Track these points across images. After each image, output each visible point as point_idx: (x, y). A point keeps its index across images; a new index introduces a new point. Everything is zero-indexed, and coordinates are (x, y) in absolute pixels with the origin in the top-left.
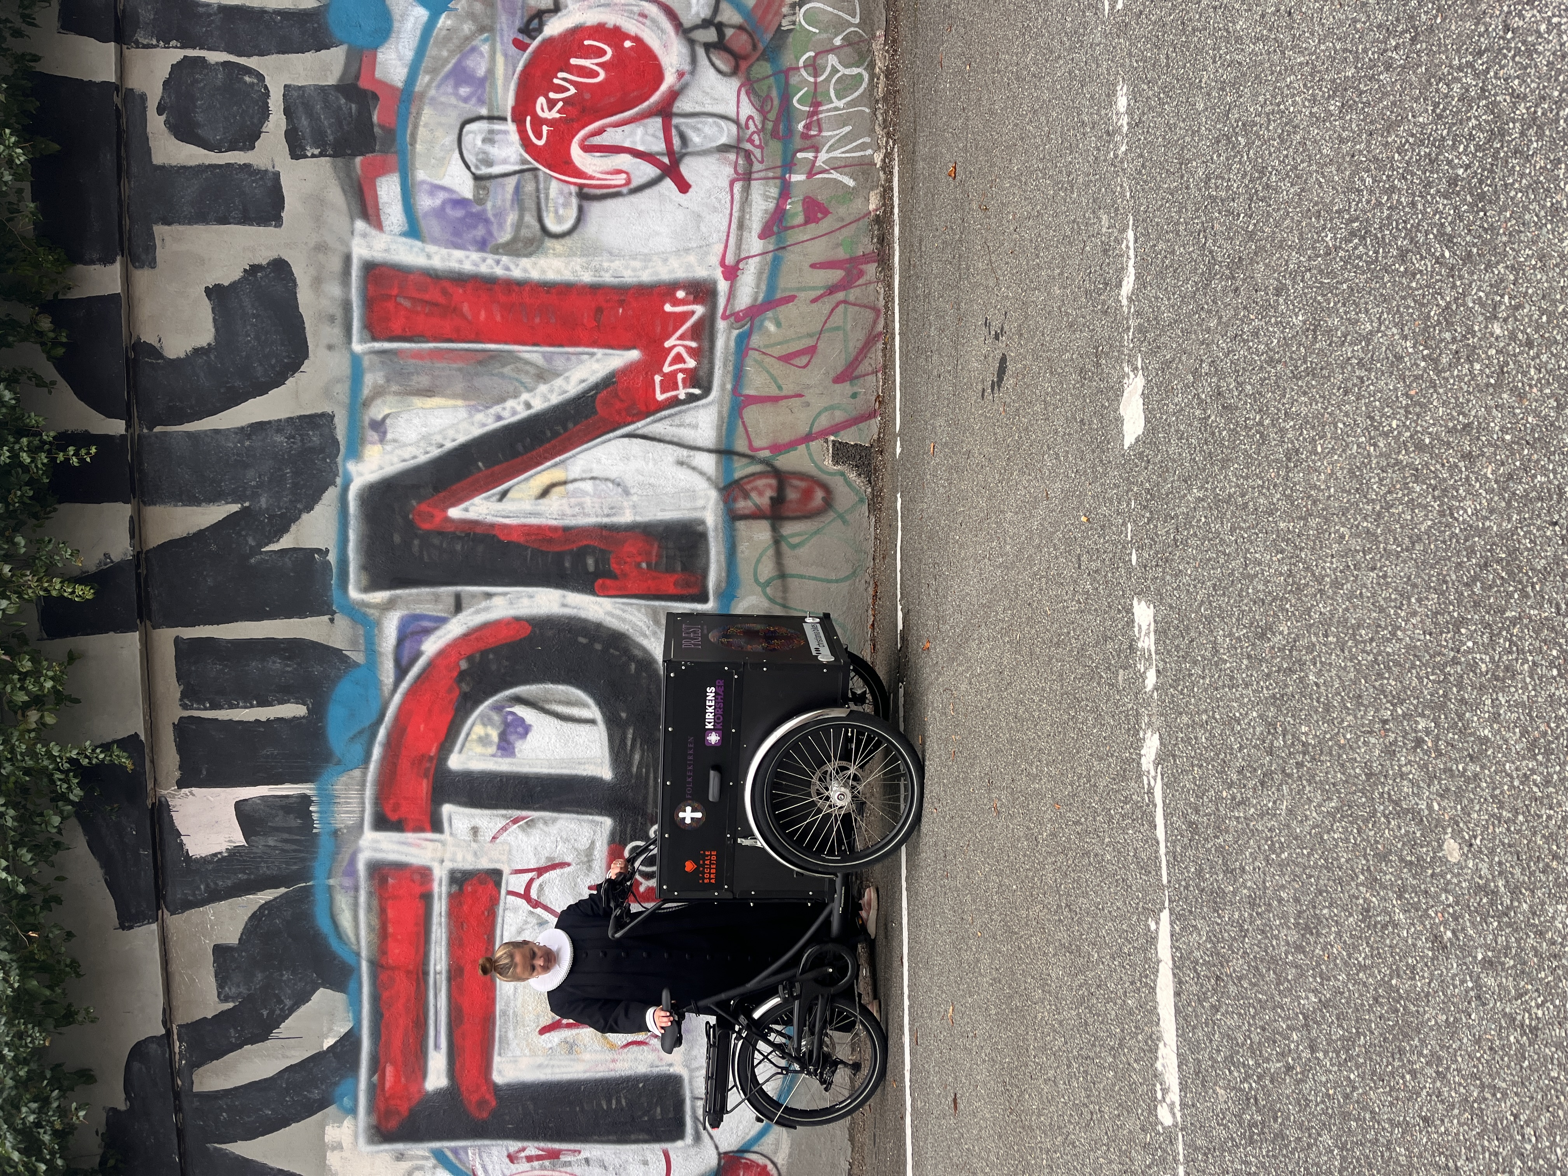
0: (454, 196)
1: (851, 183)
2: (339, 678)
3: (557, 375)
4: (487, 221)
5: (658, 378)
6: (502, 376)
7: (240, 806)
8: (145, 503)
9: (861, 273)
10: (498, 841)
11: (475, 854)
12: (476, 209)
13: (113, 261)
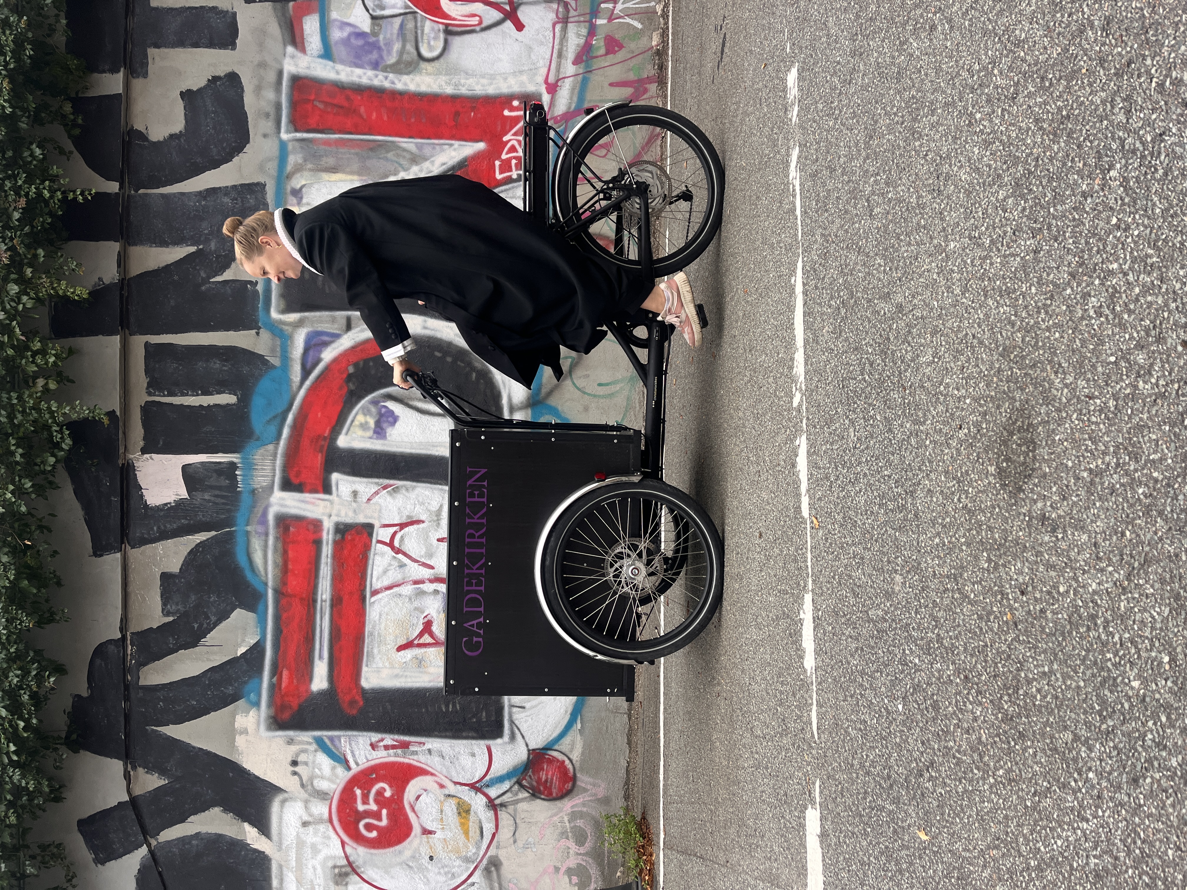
0: (357, 30)
1: (639, 26)
2: (261, 376)
3: (426, 159)
4: (379, 48)
5: (497, 163)
6: (387, 159)
7: (186, 469)
8: (129, 245)
9: (646, 91)
10: (372, 502)
11: (355, 511)
12: (372, 39)
13: (118, 71)
